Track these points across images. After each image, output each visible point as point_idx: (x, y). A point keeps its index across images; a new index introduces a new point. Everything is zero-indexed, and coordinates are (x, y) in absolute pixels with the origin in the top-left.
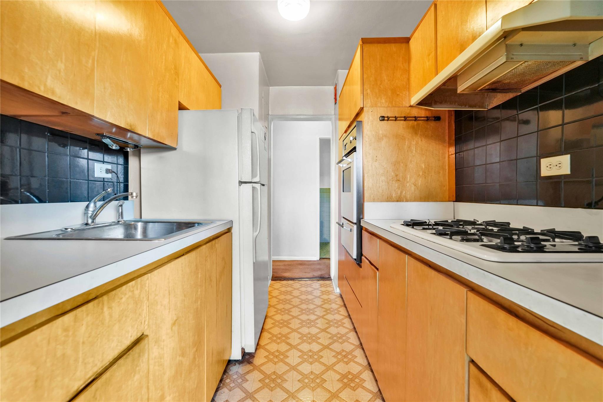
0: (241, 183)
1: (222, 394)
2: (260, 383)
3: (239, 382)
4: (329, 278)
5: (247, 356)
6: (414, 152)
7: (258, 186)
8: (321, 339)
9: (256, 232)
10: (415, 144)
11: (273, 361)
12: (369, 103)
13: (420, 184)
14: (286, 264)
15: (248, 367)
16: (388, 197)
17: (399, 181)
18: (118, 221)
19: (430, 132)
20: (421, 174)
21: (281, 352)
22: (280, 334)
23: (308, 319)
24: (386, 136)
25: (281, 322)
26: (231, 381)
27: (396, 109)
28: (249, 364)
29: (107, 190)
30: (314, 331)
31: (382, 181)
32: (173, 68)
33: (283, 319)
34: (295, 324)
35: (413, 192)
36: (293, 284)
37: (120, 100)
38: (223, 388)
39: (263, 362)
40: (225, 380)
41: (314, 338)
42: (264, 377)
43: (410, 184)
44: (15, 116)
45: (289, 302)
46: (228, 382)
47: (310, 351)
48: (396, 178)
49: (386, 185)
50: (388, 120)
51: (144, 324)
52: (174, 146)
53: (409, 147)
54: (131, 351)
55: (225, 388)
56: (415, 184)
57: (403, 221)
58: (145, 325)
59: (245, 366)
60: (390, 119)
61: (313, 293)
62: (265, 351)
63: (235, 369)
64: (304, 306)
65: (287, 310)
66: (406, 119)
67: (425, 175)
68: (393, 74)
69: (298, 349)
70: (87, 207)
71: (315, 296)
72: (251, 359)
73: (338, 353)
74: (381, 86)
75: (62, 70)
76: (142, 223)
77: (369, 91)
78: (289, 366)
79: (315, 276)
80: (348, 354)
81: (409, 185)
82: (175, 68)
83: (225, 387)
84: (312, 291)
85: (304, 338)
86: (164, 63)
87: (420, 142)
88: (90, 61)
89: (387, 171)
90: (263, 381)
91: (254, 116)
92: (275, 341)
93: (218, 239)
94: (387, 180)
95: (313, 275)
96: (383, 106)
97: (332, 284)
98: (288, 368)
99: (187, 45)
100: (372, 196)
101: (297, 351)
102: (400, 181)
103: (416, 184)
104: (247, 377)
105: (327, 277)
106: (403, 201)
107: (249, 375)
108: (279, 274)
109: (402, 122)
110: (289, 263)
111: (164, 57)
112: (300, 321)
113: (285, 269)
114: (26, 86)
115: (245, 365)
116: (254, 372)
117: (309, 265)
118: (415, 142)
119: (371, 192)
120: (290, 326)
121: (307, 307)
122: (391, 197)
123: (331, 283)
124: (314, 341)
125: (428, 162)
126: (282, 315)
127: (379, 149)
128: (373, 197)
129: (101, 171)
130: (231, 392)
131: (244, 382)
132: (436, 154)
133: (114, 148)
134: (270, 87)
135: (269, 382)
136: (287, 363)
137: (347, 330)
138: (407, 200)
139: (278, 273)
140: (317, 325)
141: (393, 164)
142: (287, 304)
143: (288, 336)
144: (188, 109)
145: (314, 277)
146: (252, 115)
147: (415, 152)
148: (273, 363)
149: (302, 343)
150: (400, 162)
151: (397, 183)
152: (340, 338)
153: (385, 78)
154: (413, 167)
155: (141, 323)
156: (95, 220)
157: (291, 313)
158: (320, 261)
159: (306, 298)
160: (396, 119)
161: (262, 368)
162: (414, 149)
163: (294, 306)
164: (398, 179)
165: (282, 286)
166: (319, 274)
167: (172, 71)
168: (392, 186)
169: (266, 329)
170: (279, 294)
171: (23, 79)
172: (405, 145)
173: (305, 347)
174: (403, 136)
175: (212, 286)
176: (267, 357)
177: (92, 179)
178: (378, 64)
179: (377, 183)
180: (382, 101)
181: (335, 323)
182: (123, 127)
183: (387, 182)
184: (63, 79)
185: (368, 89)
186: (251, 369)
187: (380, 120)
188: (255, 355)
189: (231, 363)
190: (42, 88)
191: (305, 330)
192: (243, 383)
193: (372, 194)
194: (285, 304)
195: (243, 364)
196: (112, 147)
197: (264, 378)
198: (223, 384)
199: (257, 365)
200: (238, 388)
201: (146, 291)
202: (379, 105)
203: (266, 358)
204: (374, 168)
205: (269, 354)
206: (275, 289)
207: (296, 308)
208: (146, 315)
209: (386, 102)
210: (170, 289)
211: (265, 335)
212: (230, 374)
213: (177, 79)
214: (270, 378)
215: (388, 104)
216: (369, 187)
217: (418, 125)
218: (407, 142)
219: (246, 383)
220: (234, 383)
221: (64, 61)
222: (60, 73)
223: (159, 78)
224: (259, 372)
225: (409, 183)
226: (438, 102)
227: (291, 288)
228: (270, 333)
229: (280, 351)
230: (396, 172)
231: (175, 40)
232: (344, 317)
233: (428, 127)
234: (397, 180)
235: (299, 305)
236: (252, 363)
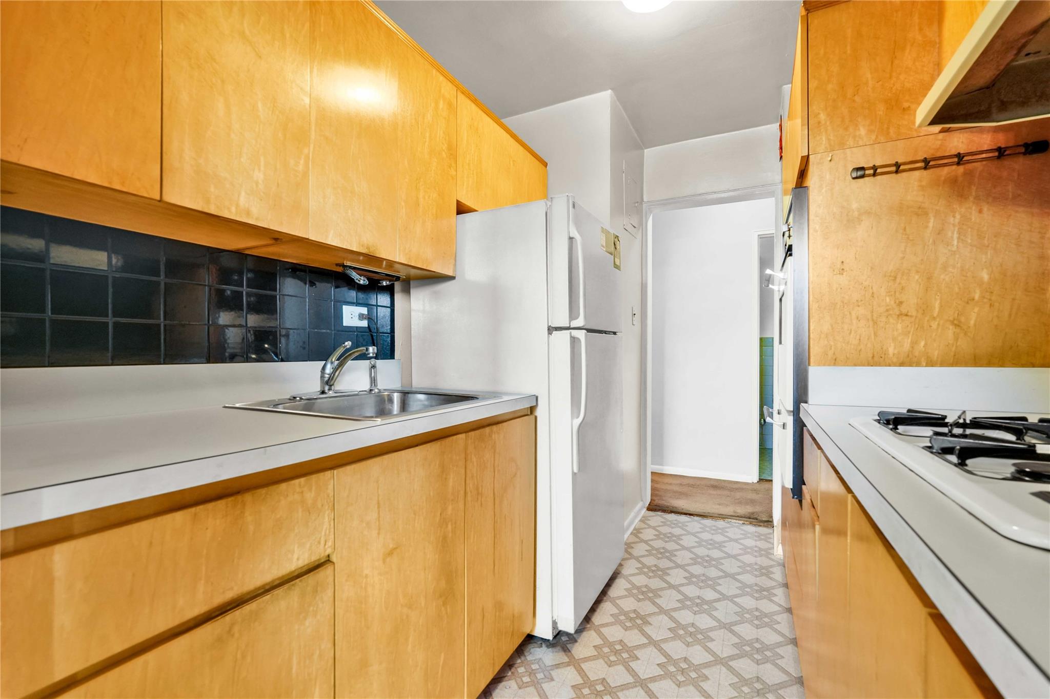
0: (551, 330)
1: (506, 690)
2: (572, 691)
3: (539, 678)
4: (769, 523)
5: (564, 637)
6: (955, 242)
7: (581, 335)
8: (714, 643)
9: (578, 417)
10: (959, 223)
11: (606, 658)
12: (824, 142)
13: (972, 322)
14: (685, 484)
15: (561, 657)
16: (873, 355)
17: (907, 315)
18: (371, 390)
19: (1010, 187)
20: (977, 296)
21: (627, 646)
22: (635, 611)
23: (699, 596)
24: (868, 213)
25: (642, 589)
26: (526, 671)
27: (900, 144)
28: (565, 651)
29: (344, 344)
30: (704, 622)
31: (857, 318)
32: (444, 148)
33: (648, 584)
34: (669, 600)
35: (951, 342)
36: (688, 522)
37: (349, 211)
38: (510, 680)
39: (589, 655)
40: (518, 667)
41: (700, 636)
42: (582, 682)
43: (941, 322)
44: (238, 250)
45: (667, 554)
46: (521, 673)
47: (685, 660)
48: (900, 310)
49: (869, 327)
50: (874, 175)
51: (325, 545)
52: (449, 273)
53: (940, 232)
54: (298, 580)
55: (514, 680)
56: (955, 322)
57: (879, 411)
58: (326, 547)
59: (557, 654)
60: (879, 170)
61: (725, 547)
62: (598, 637)
63: (540, 655)
64: (697, 570)
65: (661, 571)
66: (927, 164)
67: (990, 300)
68: (892, 63)
69: (661, 650)
70: (324, 368)
71: (726, 553)
72: (570, 643)
73: (745, 680)
74: (857, 98)
75: (260, 182)
76: (398, 394)
77: (822, 117)
78: (633, 677)
79: (738, 513)
80: (767, 691)
81: (938, 324)
82: (450, 148)
83: (514, 678)
84: (724, 542)
85: (679, 631)
86: (427, 144)
87: (974, 216)
88: (302, 162)
89: (873, 293)
90: (580, 689)
91: (574, 206)
92: (621, 623)
93: (498, 425)
94: (872, 316)
95: (735, 512)
96: (861, 143)
97: (772, 536)
98: (631, 679)
99: (473, 106)
100: (830, 353)
101: (659, 653)
102: (911, 316)
103: (960, 322)
104: (554, 673)
105: (764, 519)
106: (918, 364)
107: (559, 671)
108: (664, 500)
109: (917, 174)
110: (691, 482)
111: (428, 135)
112: (680, 597)
113: (680, 492)
114: (212, 210)
115: (556, 652)
116: (569, 668)
117: (731, 490)
118: (958, 216)
119: (826, 342)
120: (658, 601)
121: (703, 573)
122: (883, 356)
123: (770, 534)
124: (698, 642)
125: (1001, 265)
126: (649, 578)
127: (850, 245)
128: (834, 354)
129: (352, 316)
130: (522, 690)
131: (546, 680)
132: (1031, 242)
133: (362, 282)
134: (645, 150)
135: (589, 694)
136: (633, 669)
137: (781, 639)
138: (931, 361)
139: (664, 498)
140: (715, 613)
141: (890, 276)
142: (666, 559)
143: (649, 619)
144: (476, 211)
145: (736, 515)
146: (571, 206)
147: (958, 242)
148: (606, 662)
149: (673, 639)
150: (909, 270)
151: (900, 321)
152: (758, 651)
153: (869, 76)
154: (951, 281)
155: (319, 543)
156: (333, 387)
157: (668, 578)
158: (757, 485)
159: (707, 554)
160: (897, 168)
161: (583, 666)
162: (956, 236)
163: (678, 566)
164: (904, 311)
165: (664, 524)
166: (749, 511)
167: (444, 153)
168: (885, 329)
169: (612, 596)
170: (655, 537)
171: (208, 201)
172: (927, 227)
173: (676, 649)
174: (919, 208)
175: (481, 504)
176: (599, 648)
177: (340, 329)
178: (849, 48)
179: (843, 323)
180: (857, 133)
181: (757, 616)
182: (355, 250)
183: (873, 320)
184: (262, 194)
185: (821, 112)
186: (565, 661)
187: (854, 178)
188: (578, 638)
189: (536, 641)
190: (233, 209)
191: (685, 617)
192: (544, 681)
193: (831, 349)
194: (662, 558)
195: (554, 649)
196: (359, 281)
197: (582, 684)
198: (512, 673)
199: (576, 658)
200: (533, 686)
201: (328, 496)
202: (851, 142)
203: (596, 650)
204: (837, 289)
205: (604, 644)
206: (650, 527)
207: (681, 570)
208: (330, 532)
209: (870, 131)
210: (380, 498)
211: (607, 607)
212: (529, 659)
213: (453, 165)
214: (593, 688)
215: (877, 136)
216: (821, 332)
217: (969, 174)
218: (932, 220)
219: (549, 683)
220: (530, 676)
221: (262, 169)
222: (257, 185)
223: (418, 169)
224: (577, 671)
225: (938, 320)
226: (1012, 102)
227: (681, 530)
228: (617, 606)
229: (625, 643)
230: (897, 294)
231: (450, 105)
232: (780, 609)
233: (1005, 174)
234: (901, 315)
235: (688, 565)
236: (570, 651)
